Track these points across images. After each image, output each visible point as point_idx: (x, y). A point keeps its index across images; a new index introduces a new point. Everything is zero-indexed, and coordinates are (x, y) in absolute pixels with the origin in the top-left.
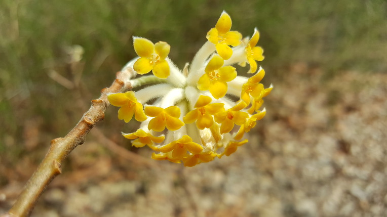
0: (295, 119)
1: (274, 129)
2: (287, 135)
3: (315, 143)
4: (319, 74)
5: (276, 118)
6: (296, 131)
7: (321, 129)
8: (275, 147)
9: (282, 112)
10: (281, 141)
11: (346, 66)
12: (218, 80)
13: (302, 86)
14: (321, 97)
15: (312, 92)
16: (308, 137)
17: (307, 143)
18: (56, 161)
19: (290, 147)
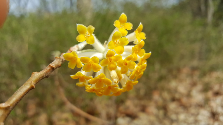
0: (184, 100)
1: (172, 106)
2: (180, 110)
3: (198, 114)
4: (197, 73)
5: (173, 100)
6: (185, 107)
7: (200, 106)
8: (174, 117)
9: (177, 96)
10: (177, 114)
11: (213, 69)
12: (119, 45)
13: (188, 81)
14: (199, 87)
15: (194, 84)
16: (193, 110)
17: (193, 115)
18: (33, 81)
19: (182, 117)
